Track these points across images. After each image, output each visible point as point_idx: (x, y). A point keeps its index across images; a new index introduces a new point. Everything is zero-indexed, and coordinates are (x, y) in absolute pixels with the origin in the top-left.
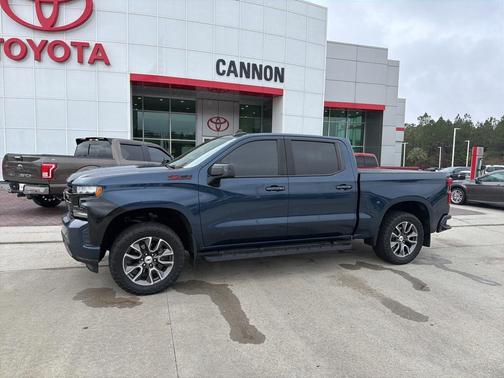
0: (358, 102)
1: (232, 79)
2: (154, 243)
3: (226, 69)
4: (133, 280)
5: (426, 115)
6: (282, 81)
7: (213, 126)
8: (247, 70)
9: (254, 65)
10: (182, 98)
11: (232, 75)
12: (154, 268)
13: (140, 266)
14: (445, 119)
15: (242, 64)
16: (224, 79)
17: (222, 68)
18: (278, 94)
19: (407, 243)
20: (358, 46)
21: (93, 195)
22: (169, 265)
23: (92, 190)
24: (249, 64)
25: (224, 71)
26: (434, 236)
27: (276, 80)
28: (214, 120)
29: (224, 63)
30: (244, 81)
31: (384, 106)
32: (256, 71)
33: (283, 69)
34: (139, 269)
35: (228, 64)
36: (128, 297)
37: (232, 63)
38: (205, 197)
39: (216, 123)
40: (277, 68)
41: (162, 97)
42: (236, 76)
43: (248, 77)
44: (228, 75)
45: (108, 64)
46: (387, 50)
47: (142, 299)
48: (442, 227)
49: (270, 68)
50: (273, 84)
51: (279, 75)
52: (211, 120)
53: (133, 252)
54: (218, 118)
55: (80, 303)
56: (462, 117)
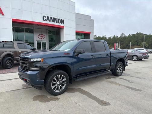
0: (83, 31)
1: (48, 22)
2: (61, 77)
3: (46, 19)
4: (54, 91)
5: (95, 35)
6: (63, 24)
7: (40, 37)
8: (53, 20)
9: (55, 18)
10: (28, 28)
11: (48, 21)
12: (60, 86)
13: (56, 85)
14: (100, 36)
15: (51, 18)
16: (45, 22)
17: (45, 18)
18: (63, 28)
19: (120, 70)
20: (83, 15)
21: (40, 61)
22: (65, 84)
23: (38, 60)
24: (53, 18)
25: (45, 20)
26: (126, 67)
27: (62, 23)
28: (40, 35)
29: (45, 17)
30: (52, 23)
31: (90, 33)
32: (55, 20)
33: (64, 20)
34: (56, 86)
35: (46, 17)
36: (53, 97)
37: (48, 17)
38: (74, 60)
39: (41, 36)
40: (62, 20)
41: (21, 27)
42: (49, 21)
43: (53, 22)
44: (47, 21)
45: (3, 15)
46: (91, 16)
47: (58, 97)
48: (126, 65)
49: (60, 19)
50: (61, 25)
51: (63, 22)
52: (39, 35)
53: (54, 81)
54: (41, 35)
55: (37, 102)
56: (104, 36)
